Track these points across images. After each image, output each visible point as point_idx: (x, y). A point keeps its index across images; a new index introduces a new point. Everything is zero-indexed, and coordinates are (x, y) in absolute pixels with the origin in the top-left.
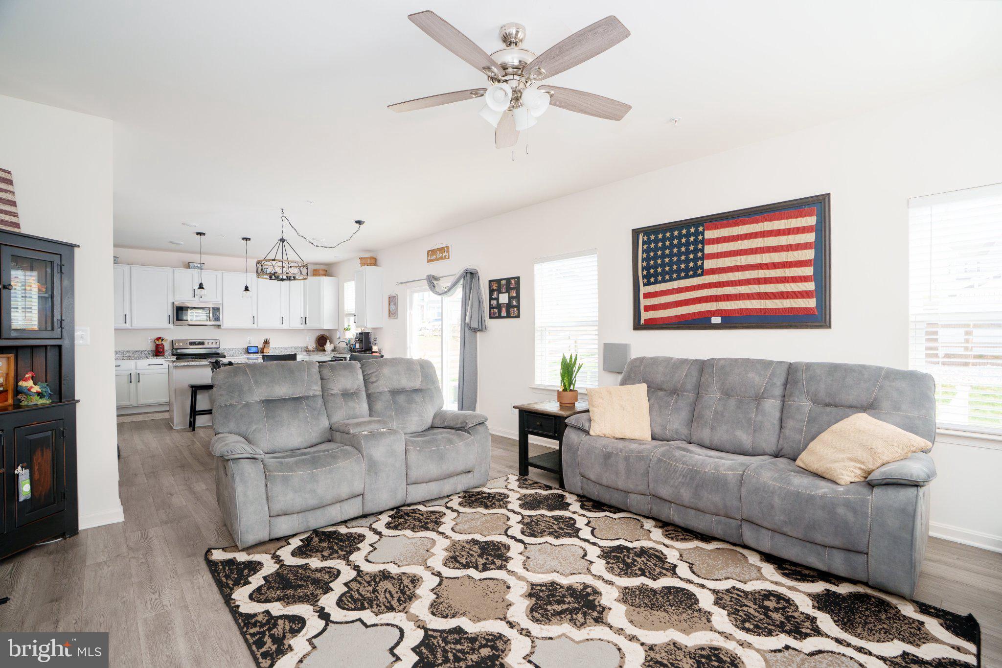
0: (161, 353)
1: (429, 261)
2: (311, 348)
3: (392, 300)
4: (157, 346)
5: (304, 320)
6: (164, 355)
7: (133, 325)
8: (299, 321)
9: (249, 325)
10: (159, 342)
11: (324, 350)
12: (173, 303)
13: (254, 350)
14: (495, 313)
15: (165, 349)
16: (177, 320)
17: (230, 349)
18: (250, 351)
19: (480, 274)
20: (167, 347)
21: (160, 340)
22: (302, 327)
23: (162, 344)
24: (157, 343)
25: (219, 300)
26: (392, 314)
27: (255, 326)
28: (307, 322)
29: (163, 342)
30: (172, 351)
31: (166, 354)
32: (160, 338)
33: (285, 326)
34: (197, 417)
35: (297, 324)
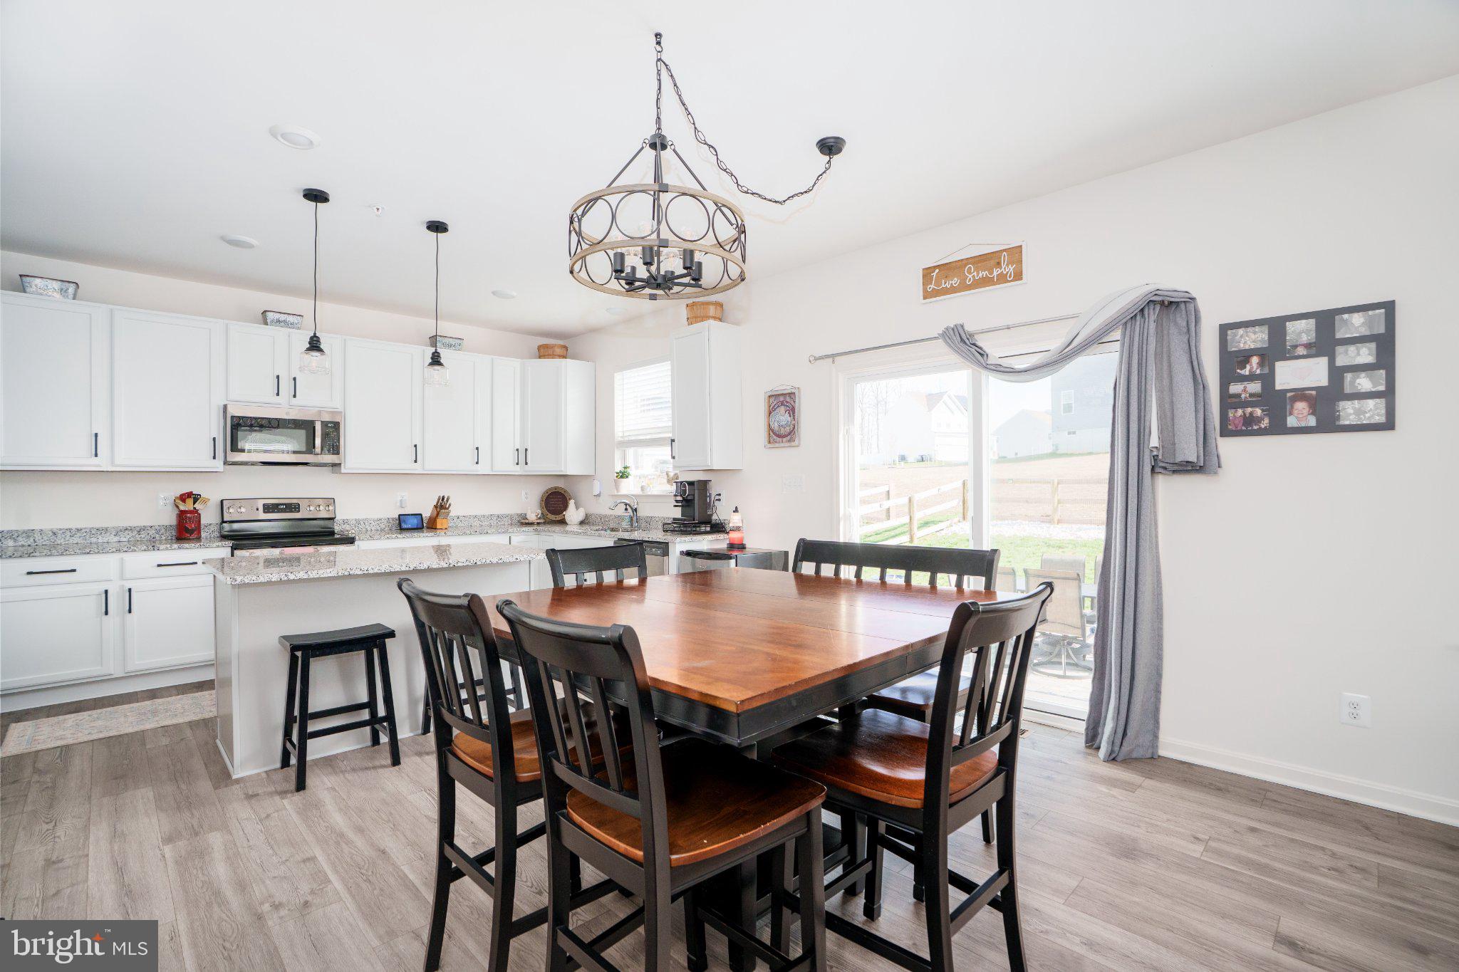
0: (191, 532)
1: (927, 295)
2: (532, 517)
3: (783, 402)
4: (182, 515)
5: (523, 456)
6: (199, 539)
7: (117, 462)
8: (511, 457)
9: (407, 465)
10: (188, 506)
11: (563, 522)
12: (225, 407)
13: (413, 522)
14: (1259, 420)
15: (203, 522)
16: (232, 451)
17: (358, 522)
18: (404, 526)
19: (1202, 304)
20: (209, 517)
21: (190, 501)
22: (518, 470)
23: (195, 511)
24: (182, 507)
25: (336, 404)
26: (782, 435)
27: (417, 468)
28: (529, 461)
29: (196, 506)
30: (221, 529)
31: (203, 535)
32: (190, 495)
33: (483, 468)
34: (309, 742)
35: (506, 464)
